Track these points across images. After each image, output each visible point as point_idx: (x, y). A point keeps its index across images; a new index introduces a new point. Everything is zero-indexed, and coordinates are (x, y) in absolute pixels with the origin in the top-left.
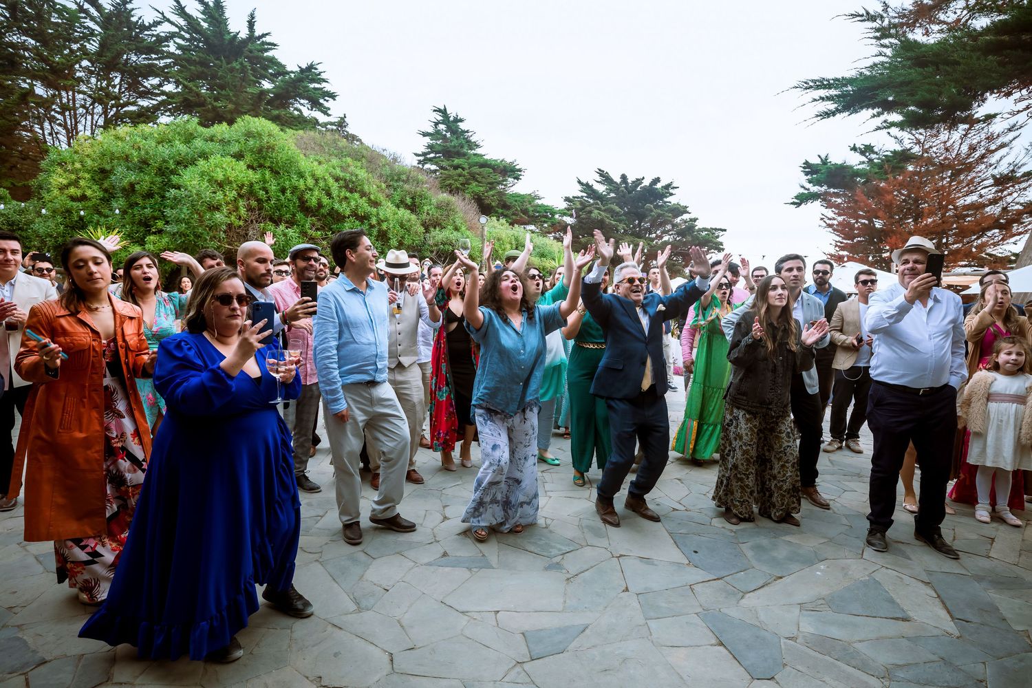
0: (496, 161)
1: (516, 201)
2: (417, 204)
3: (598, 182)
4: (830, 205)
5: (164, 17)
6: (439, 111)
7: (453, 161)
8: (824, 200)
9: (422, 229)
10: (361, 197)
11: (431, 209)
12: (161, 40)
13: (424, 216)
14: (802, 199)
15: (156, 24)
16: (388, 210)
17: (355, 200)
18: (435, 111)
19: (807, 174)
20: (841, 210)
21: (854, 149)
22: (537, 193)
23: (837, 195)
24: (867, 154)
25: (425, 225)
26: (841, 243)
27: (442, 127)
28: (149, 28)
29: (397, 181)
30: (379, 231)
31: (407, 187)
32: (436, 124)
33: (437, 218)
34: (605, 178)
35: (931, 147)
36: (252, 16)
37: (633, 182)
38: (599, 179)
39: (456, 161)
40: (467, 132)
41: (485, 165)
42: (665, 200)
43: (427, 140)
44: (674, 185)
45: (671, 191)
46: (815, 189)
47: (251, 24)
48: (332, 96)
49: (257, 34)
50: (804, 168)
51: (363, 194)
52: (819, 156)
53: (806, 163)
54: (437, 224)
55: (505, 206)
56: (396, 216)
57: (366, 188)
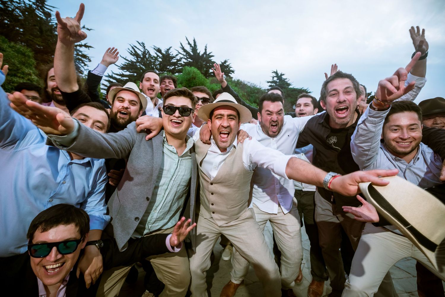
0: (299, 89)
5: (179, 52)
6: (274, 72)
12: (178, 60)
15: (177, 55)
18: (273, 72)
27: (275, 79)
28: (175, 57)
29: (253, 93)
32: (273, 78)
36: (206, 47)
40: (286, 79)
43: (270, 84)
47: (206, 50)
48: (233, 72)
49: (208, 53)
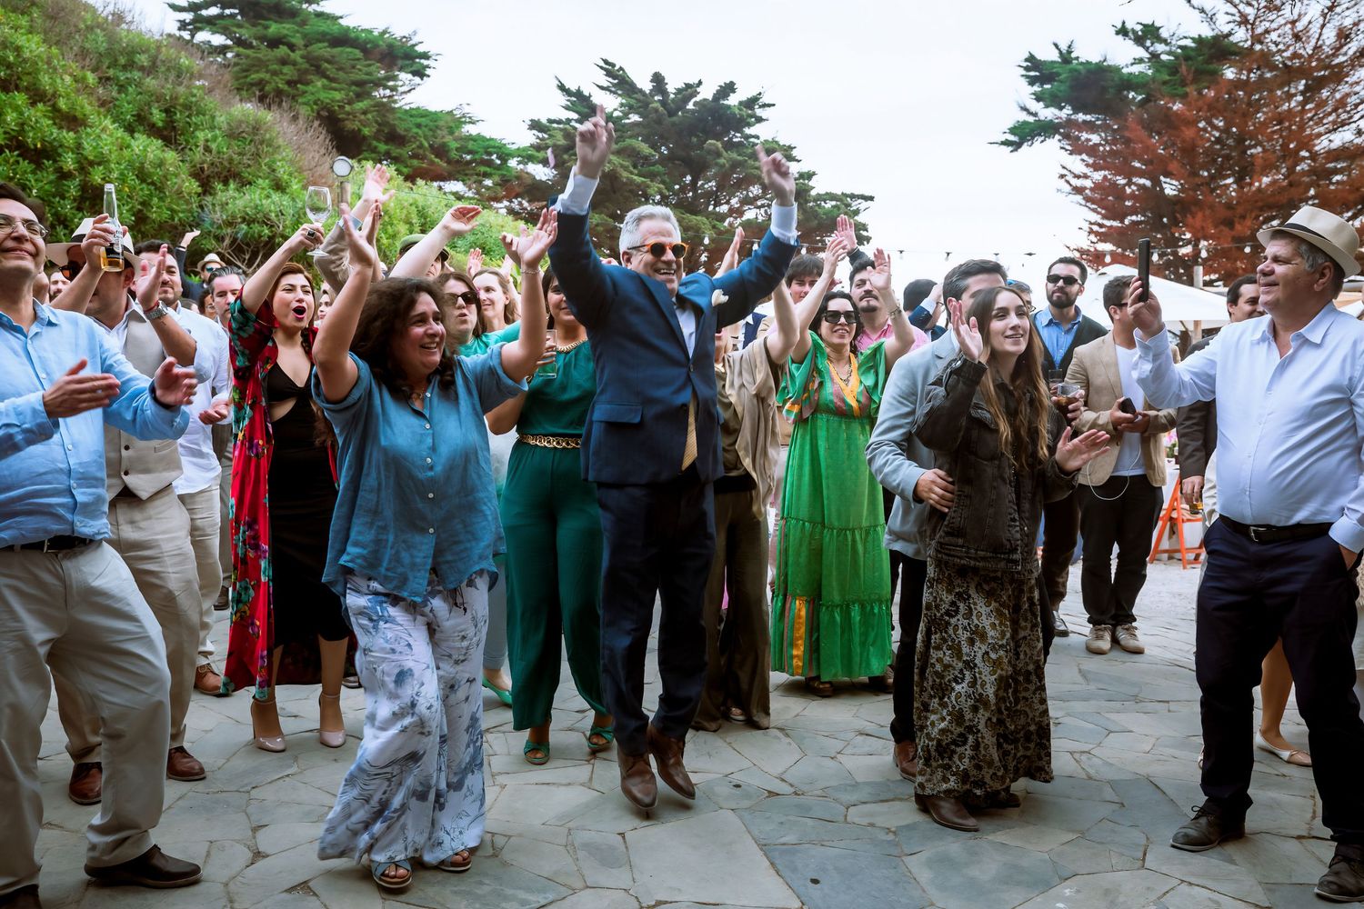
0: (369, 32)
1: (419, 126)
2: (180, 125)
3: (602, 88)
4: (1078, 148)
7: (266, 27)
8: (1066, 136)
9: (193, 186)
10: (33, 104)
11: (215, 139)
13: (198, 155)
14: (1023, 134)
16: (104, 135)
17: (16, 108)
19: (1032, 81)
20: (1099, 159)
21: (1123, 31)
22: (466, 109)
23: (1089, 126)
24: (1148, 43)
25: (197, 174)
26: (1101, 226)
29: (125, 68)
30: (84, 187)
31: (151, 83)
33: (231, 160)
34: (620, 81)
35: (1267, 31)
37: (679, 91)
38: (605, 81)
39: (274, 28)
41: (344, 39)
42: (747, 131)
44: (765, 100)
45: (759, 112)
46: (1048, 113)
50: (1027, 69)
51: (37, 96)
52: (1056, 46)
53: (1031, 58)
54: (230, 175)
55: (395, 138)
56: (126, 153)
57: (45, 79)
